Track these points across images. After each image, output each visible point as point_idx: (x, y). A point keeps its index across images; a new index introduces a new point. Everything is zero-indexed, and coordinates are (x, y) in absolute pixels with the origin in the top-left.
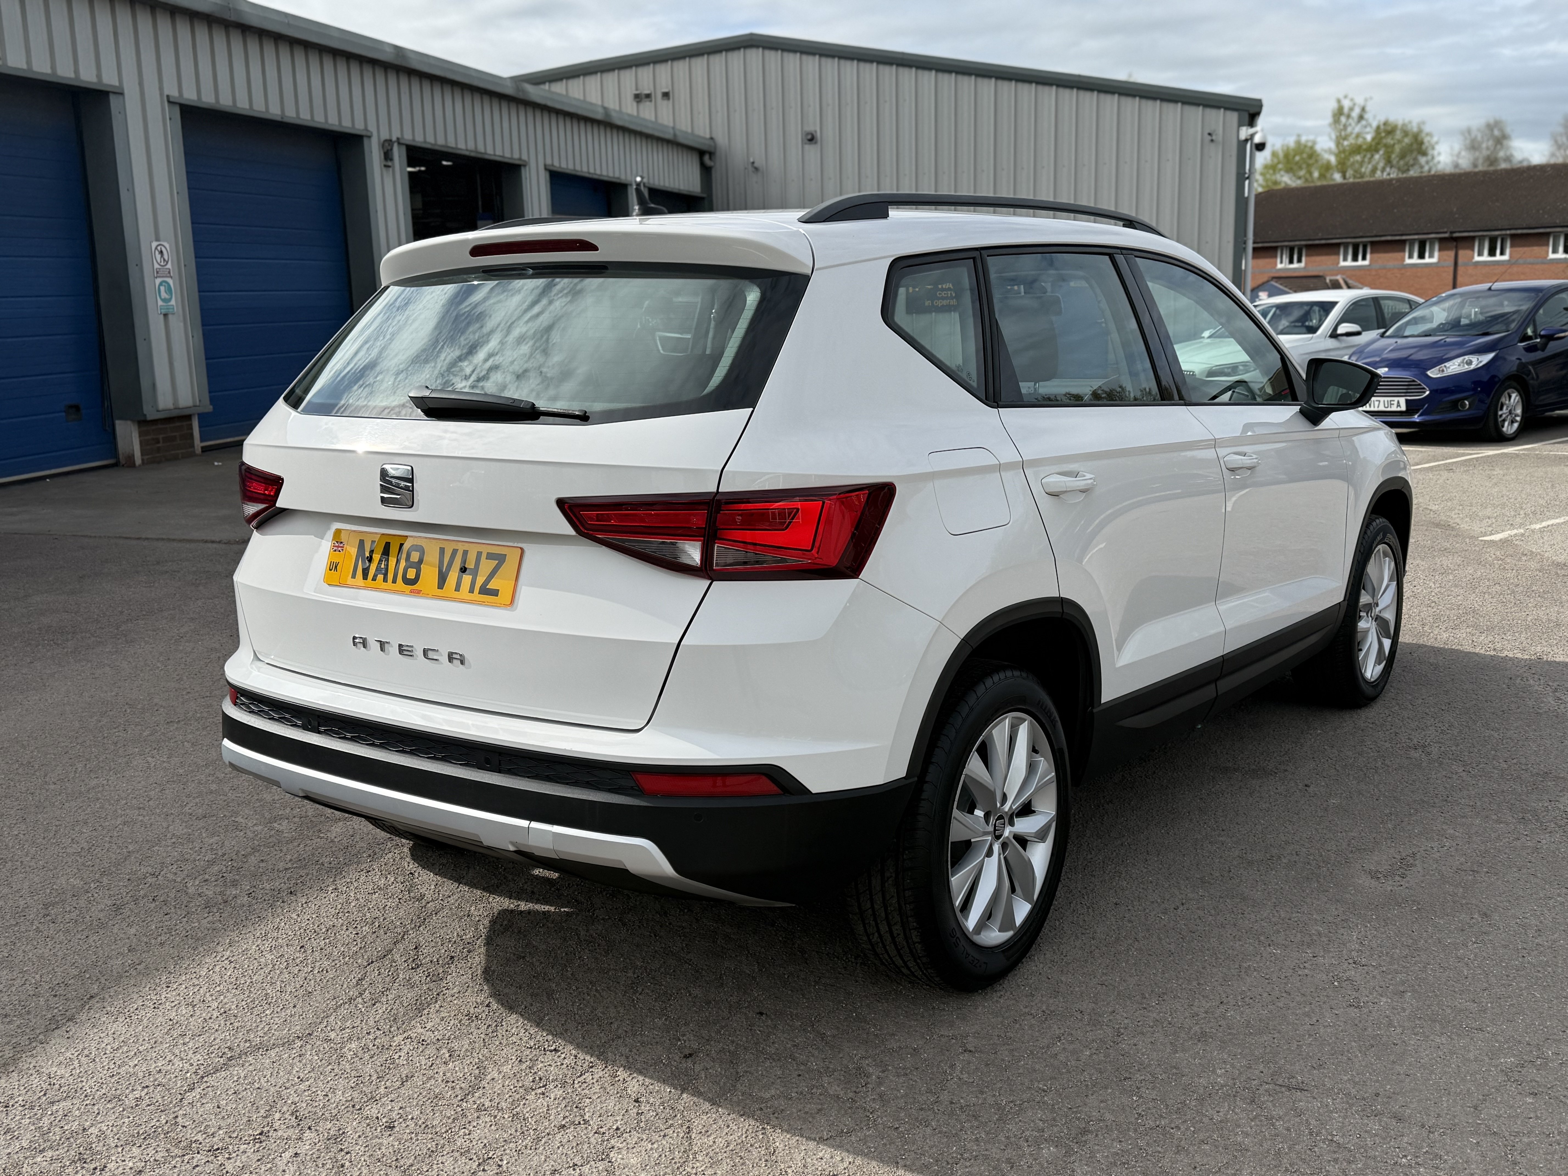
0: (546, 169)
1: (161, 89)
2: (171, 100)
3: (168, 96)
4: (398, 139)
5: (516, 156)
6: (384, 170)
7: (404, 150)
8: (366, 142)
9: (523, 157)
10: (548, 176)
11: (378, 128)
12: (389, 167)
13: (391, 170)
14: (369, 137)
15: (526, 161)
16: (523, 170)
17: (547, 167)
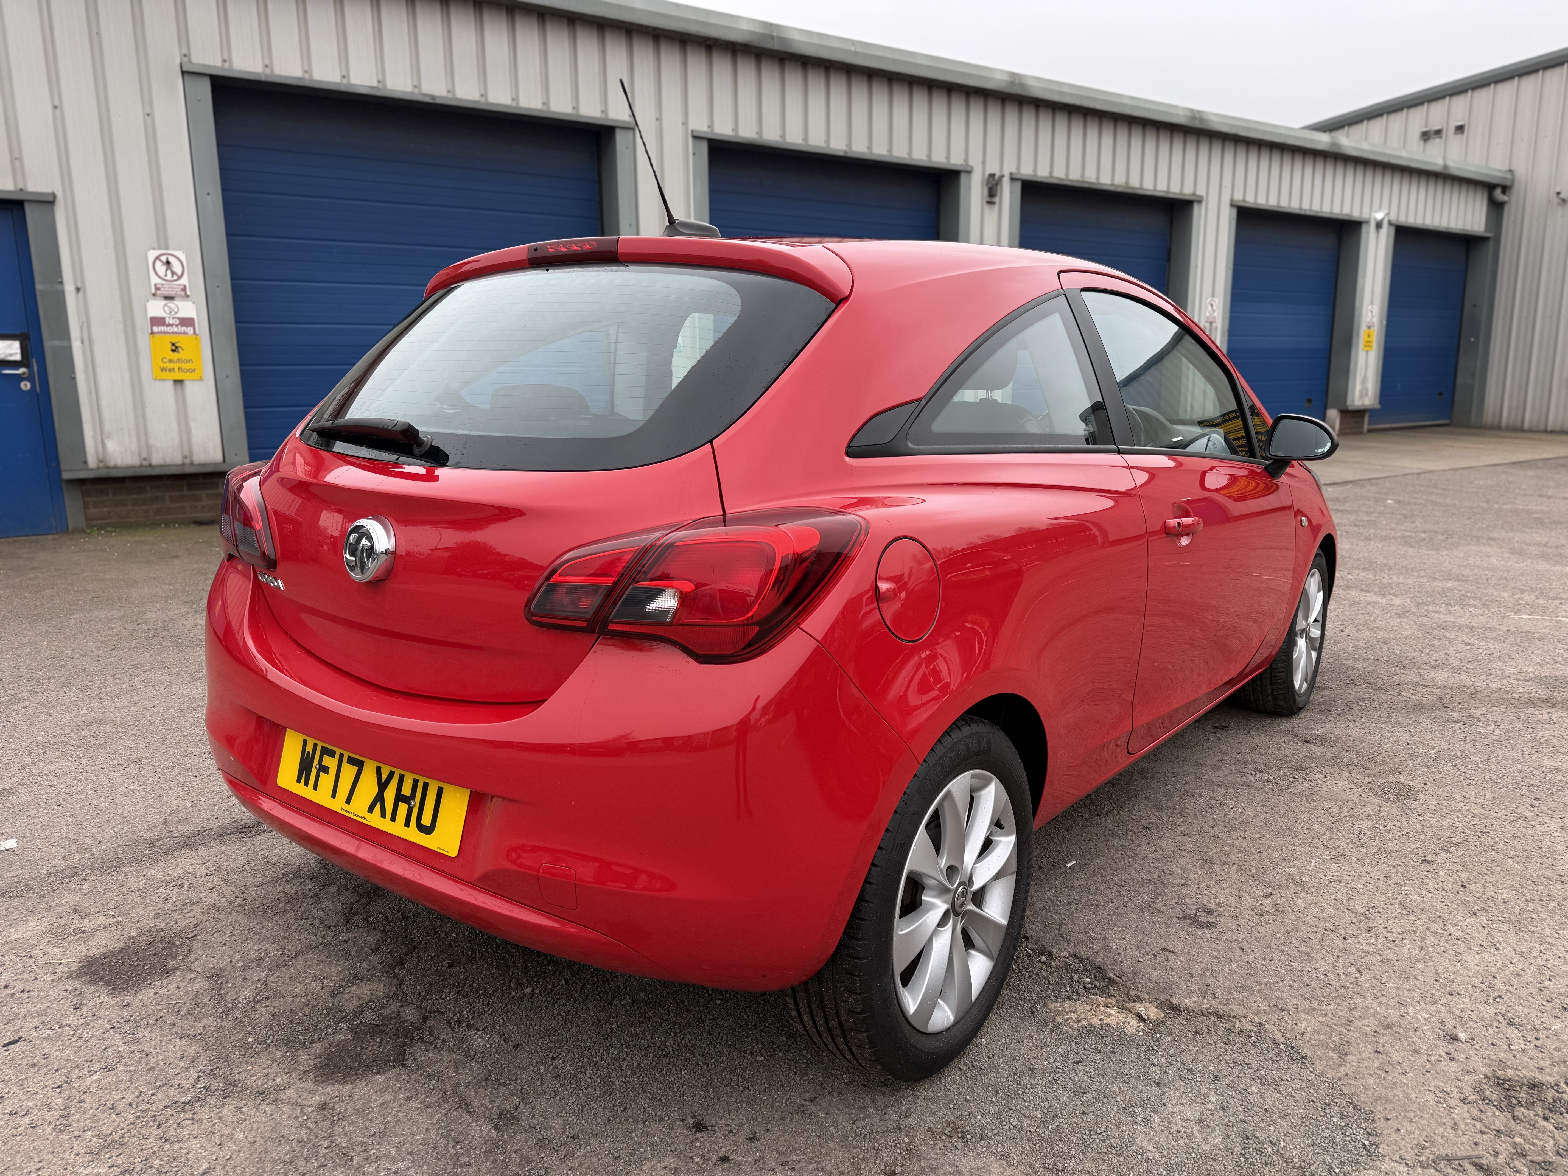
0: (1232, 205)
1: (685, 124)
2: (695, 134)
3: (692, 131)
4: (1011, 174)
5: (1187, 191)
6: (987, 207)
7: (1018, 186)
8: (963, 178)
9: (1199, 193)
10: (1234, 212)
11: (984, 163)
12: (993, 203)
13: (996, 207)
14: (969, 172)
15: (1202, 197)
16: (1196, 207)
17: (1234, 203)
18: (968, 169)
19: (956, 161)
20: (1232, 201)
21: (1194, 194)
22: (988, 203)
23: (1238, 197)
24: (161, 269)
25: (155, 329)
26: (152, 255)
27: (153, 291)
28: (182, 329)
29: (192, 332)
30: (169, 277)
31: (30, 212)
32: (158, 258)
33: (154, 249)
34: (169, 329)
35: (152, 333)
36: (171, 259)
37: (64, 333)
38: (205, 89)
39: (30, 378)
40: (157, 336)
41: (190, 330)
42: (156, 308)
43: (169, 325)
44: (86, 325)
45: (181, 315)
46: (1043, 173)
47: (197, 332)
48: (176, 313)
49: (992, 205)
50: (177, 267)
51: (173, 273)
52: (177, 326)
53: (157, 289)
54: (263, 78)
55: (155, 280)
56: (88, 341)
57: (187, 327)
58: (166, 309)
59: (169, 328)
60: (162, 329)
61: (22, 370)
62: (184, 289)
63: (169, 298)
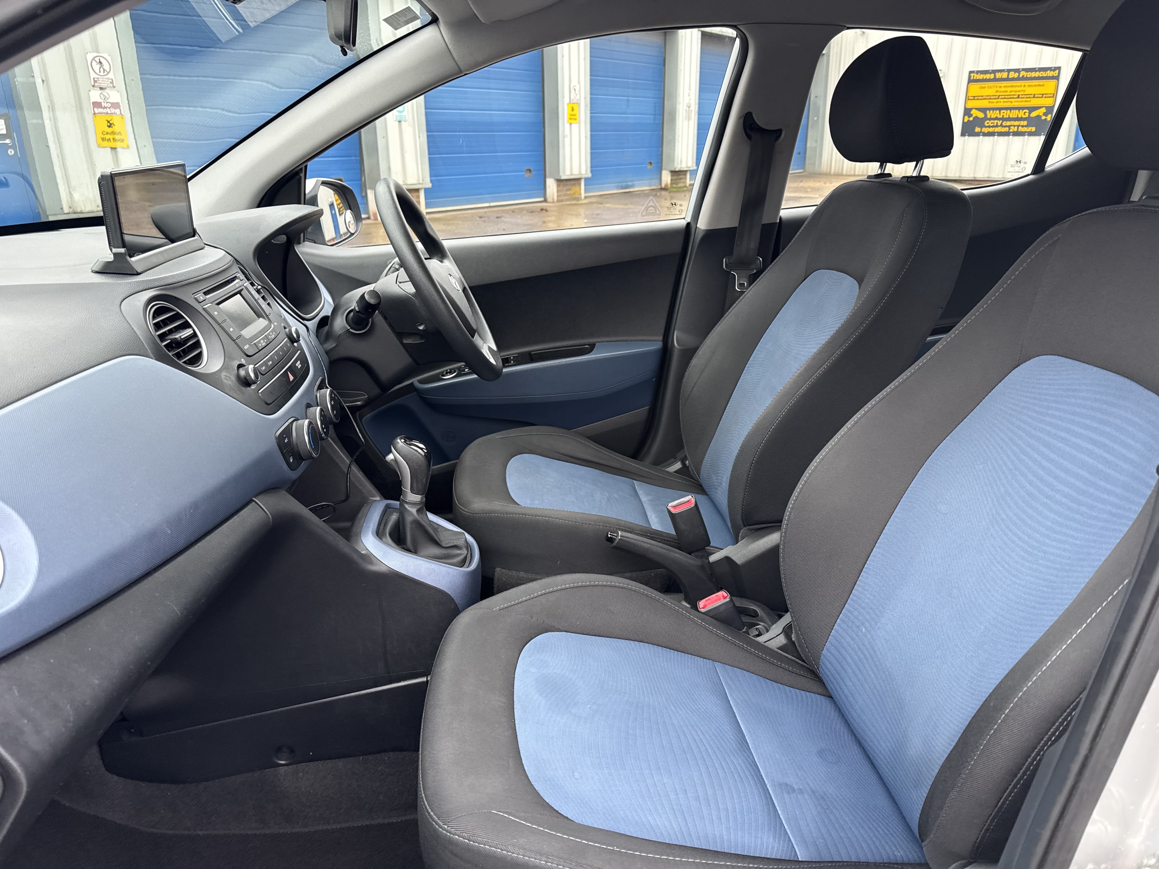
24: (96, 67)
25: (96, 110)
26: (90, 57)
27: (93, 83)
28: (113, 110)
29: (119, 113)
30: (102, 73)
32: (94, 59)
33: (90, 52)
34: (105, 111)
35: (95, 114)
36: (102, 60)
37: (39, 114)
39: (13, 147)
40: (97, 115)
41: (117, 111)
42: (95, 96)
43: (105, 108)
45: (111, 100)
47: (122, 113)
48: (108, 99)
50: (106, 66)
51: (104, 70)
52: (109, 108)
53: (95, 81)
55: (93, 75)
56: (54, 120)
57: (115, 109)
58: (102, 96)
59: (105, 109)
60: (100, 110)
61: (8, 141)
62: (112, 83)
63: (101, 88)
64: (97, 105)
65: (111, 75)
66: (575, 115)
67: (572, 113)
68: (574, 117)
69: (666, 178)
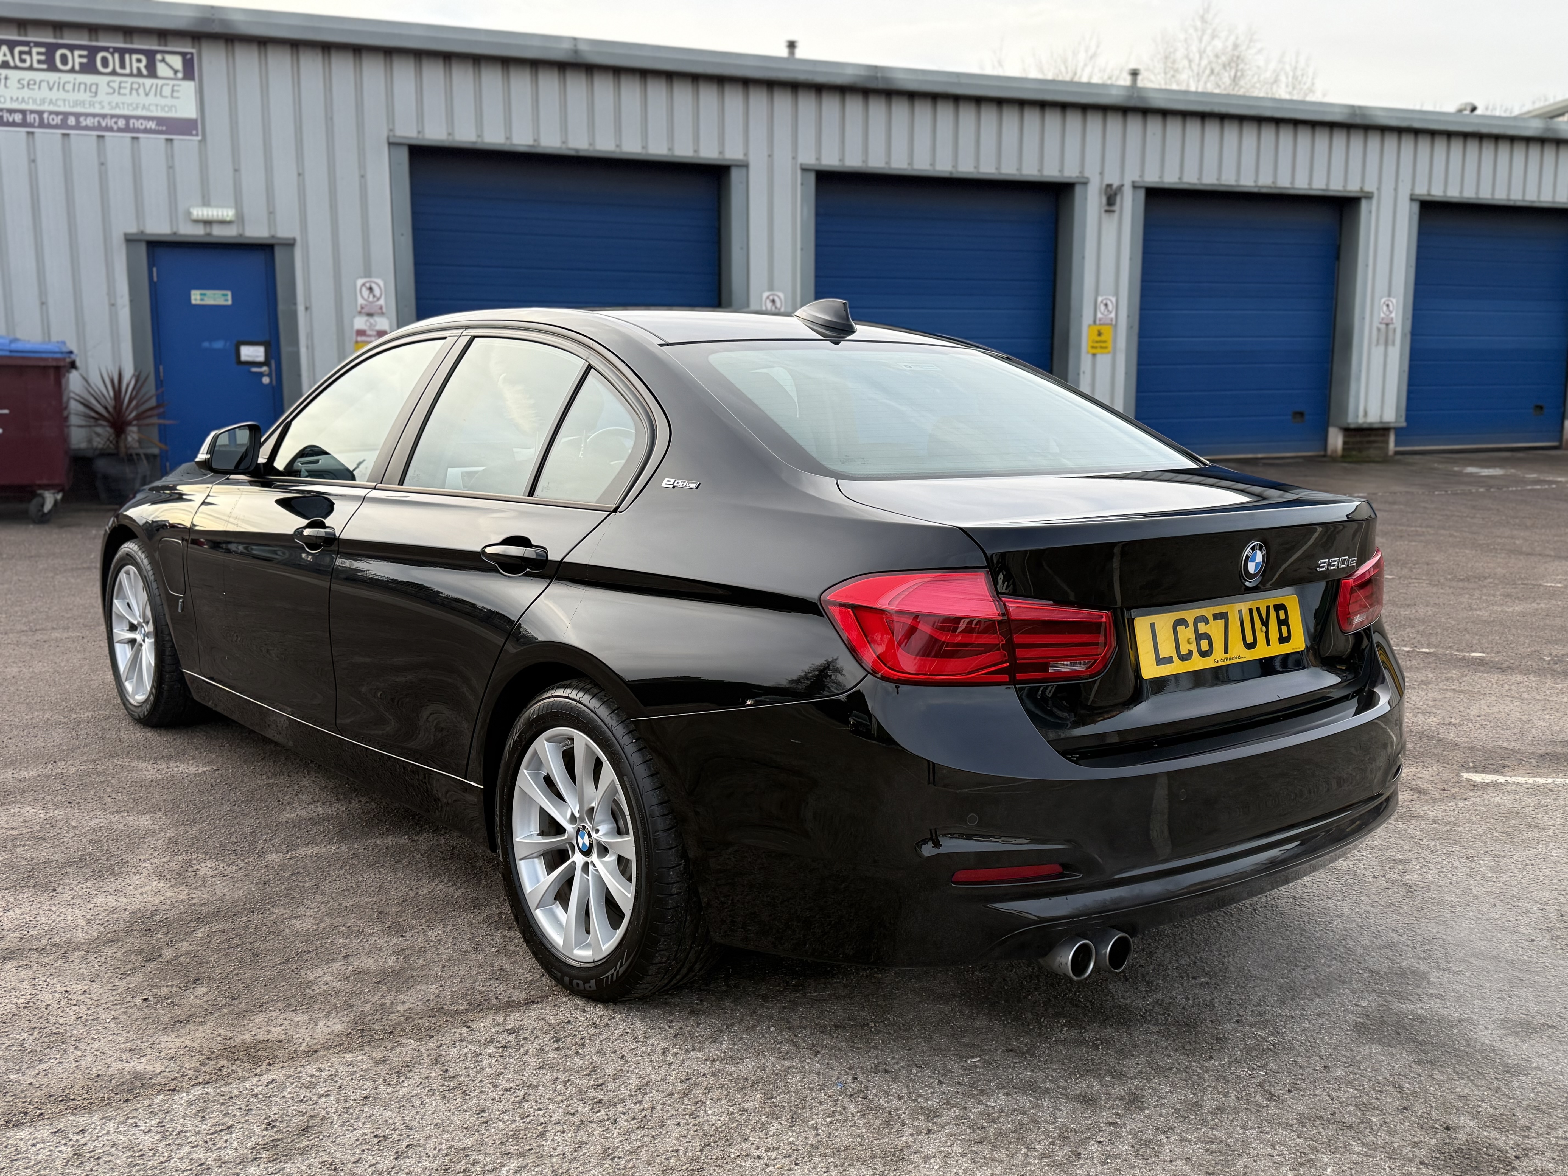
0: (1412, 199)
1: (794, 158)
2: (804, 167)
3: (801, 165)
4: (1133, 182)
5: (1353, 187)
6: (1104, 215)
7: (1142, 194)
8: (1078, 190)
9: (1367, 188)
10: (1416, 207)
11: (1102, 173)
12: (1113, 211)
13: (1116, 215)
14: (1085, 184)
15: (1372, 193)
16: (1364, 204)
17: (1414, 197)
18: (1084, 180)
19: (1070, 173)
20: (1411, 195)
21: (1362, 190)
22: (1106, 211)
23: (1421, 191)
24: (365, 293)
25: (359, 339)
26: (360, 282)
27: (359, 309)
30: (371, 299)
31: (279, 254)
32: (364, 285)
33: (361, 277)
34: (368, 338)
35: (356, 342)
36: (374, 286)
37: (295, 341)
38: (404, 155)
39: (270, 375)
40: (359, 344)
42: (360, 323)
43: (369, 335)
44: (310, 336)
45: (377, 327)
46: (1171, 178)
48: (374, 326)
49: (1112, 214)
50: (377, 292)
51: (374, 296)
52: (375, 336)
53: (362, 308)
54: (447, 144)
55: (360, 301)
56: (311, 348)
58: (367, 323)
60: (364, 338)
61: (265, 369)
62: (381, 308)
63: (370, 315)
64: (361, 333)
65: (382, 302)
66: (1105, 342)
67: (1099, 339)
68: (1103, 345)
69: (1336, 440)
